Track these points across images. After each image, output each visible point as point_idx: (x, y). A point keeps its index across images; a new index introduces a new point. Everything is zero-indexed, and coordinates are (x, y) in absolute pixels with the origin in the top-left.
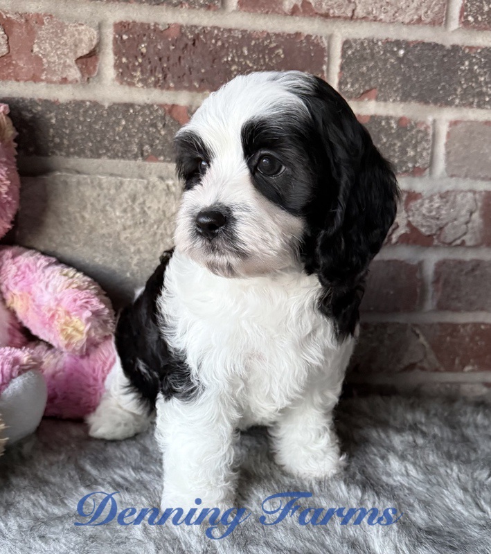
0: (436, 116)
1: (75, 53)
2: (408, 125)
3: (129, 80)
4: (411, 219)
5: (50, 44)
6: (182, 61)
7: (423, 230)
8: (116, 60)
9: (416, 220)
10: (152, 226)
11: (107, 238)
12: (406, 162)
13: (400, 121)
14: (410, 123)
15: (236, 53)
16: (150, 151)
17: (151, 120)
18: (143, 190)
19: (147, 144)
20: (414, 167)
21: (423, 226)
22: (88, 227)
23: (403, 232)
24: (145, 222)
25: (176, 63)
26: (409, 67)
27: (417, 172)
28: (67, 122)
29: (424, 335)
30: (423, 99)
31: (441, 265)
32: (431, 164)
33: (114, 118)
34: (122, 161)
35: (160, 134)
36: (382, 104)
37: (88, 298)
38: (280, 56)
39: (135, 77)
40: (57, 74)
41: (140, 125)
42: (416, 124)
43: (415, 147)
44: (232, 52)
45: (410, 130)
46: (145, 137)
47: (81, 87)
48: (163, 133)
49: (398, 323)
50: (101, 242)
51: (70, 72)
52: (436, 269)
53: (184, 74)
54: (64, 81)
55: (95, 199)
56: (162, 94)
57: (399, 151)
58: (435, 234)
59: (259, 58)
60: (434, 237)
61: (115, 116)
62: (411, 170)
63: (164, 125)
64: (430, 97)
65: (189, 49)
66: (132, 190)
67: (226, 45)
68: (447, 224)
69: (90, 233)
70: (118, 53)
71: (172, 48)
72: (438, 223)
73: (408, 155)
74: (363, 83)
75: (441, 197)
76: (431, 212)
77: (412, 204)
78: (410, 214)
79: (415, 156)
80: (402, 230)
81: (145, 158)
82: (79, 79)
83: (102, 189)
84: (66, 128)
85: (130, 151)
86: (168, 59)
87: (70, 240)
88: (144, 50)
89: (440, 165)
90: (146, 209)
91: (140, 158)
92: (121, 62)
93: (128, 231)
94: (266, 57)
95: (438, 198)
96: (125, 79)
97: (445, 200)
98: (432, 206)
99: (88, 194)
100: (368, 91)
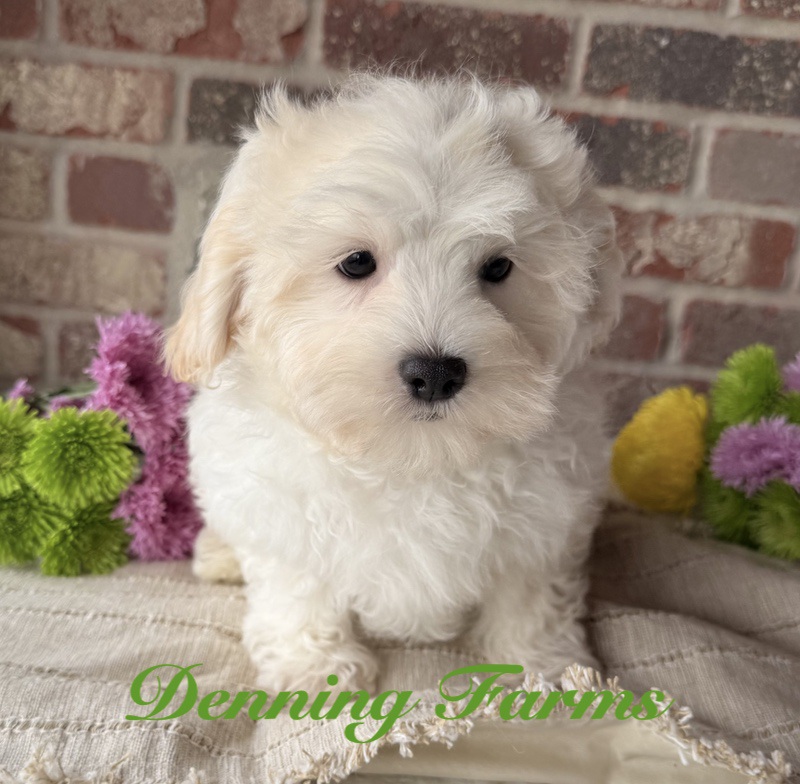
0: (700, 122)
2: (663, 132)
7: (674, 261)
9: (666, 247)
12: (658, 177)
13: (657, 127)
14: (666, 129)
20: (667, 184)
21: (672, 257)
23: (648, 261)
27: (671, 189)
32: (689, 180)
36: (634, 103)
40: (258, 55)
42: (673, 131)
43: (671, 158)
45: (665, 139)
51: (272, 51)
54: (264, 61)
57: (650, 164)
60: (686, 271)
62: (663, 186)
65: (408, 31)
68: (703, 256)
71: (389, 29)
72: (692, 254)
73: (661, 169)
75: (699, 222)
76: (684, 240)
77: (661, 228)
78: (658, 242)
79: (669, 170)
82: (281, 60)
89: (702, 183)
92: (330, 43)
95: (695, 223)
97: (702, 227)
98: (686, 233)
100: (617, 89)
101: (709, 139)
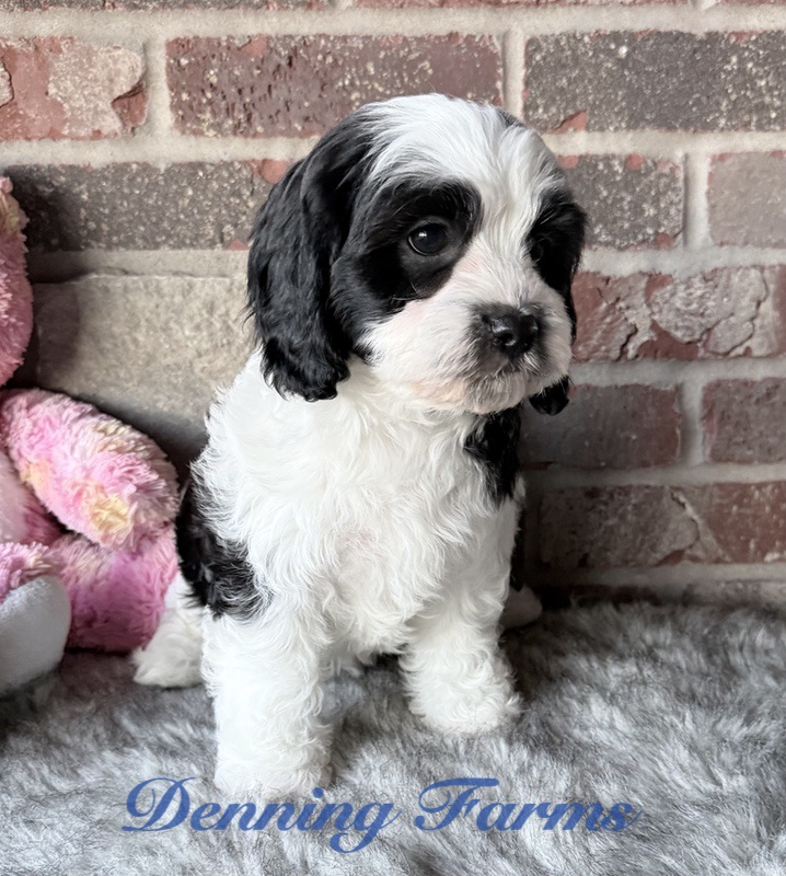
0: (689, 148)
1: (111, 91)
2: (642, 166)
3: (194, 127)
4: (656, 317)
5: (73, 81)
6: (274, 92)
7: (679, 334)
8: (173, 98)
9: (666, 319)
10: (240, 349)
11: (173, 370)
12: (644, 227)
13: (628, 161)
14: (645, 162)
15: (357, 72)
16: (233, 233)
17: (232, 185)
18: (224, 294)
19: (228, 223)
20: (656, 233)
21: (677, 328)
22: (144, 356)
23: (645, 339)
24: (229, 343)
25: (265, 95)
26: (637, 73)
27: (661, 241)
28: (104, 197)
29: (693, 504)
30: (665, 123)
31: (713, 389)
32: (685, 226)
33: (175, 187)
34: (192, 251)
35: (248, 207)
36: (597, 135)
37: (132, 465)
38: (426, 71)
39: (204, 121)
40: (86, 126)
41: (214, 193)
42: (655, 164)
43: (656, 202)
44: (350, 71)
45: (646, 175)
46: (224, 212)
47: (123, 143)
48: (251, 204)
49: (648, 487)
50: (166, 376)
51: (104, 120)
52: (705, 395)
53: (279, 111)
54: (97, 135)
55: (151, 312)
56: (247, 144)
57: (630, 209)
58: (699, 340)
59: (394, 78)
60: (699, 345)
61: (177, 182)
62: (652, 238)
63: (252, 193)
64: (676, 119)
65: (282, 72)
66: (207, 294)
67: (340, 63)
68: (718, 323)
69: (148, 364)
70: (175, 87)
71: (257, 72)
72: (703, 321)
73: (646, 214)
74: (563, 105)
75: (705, 280)
76: (689, 305)
77: (657, 293)
78: (656, 309)
79: (655, 215)
80: (644, 337)
81: (226, 245)
82: (118, 131)
83: (162, 296)
84: (104, 206)
85: (203, 236)
86: (252, 91)
87: (118, 377)
88: (214, 80)
89: (701, 228)
90: (230, 323)
91: (219, 245)
92: (180, 100)
93: (204, 358)
94: (405, 75)
95: (700, 281)
96: (189, 125)
97: (711, 283)
98: (691, 294)
99: (141, 304)
100: (572, 117)
101: (702, 170)
